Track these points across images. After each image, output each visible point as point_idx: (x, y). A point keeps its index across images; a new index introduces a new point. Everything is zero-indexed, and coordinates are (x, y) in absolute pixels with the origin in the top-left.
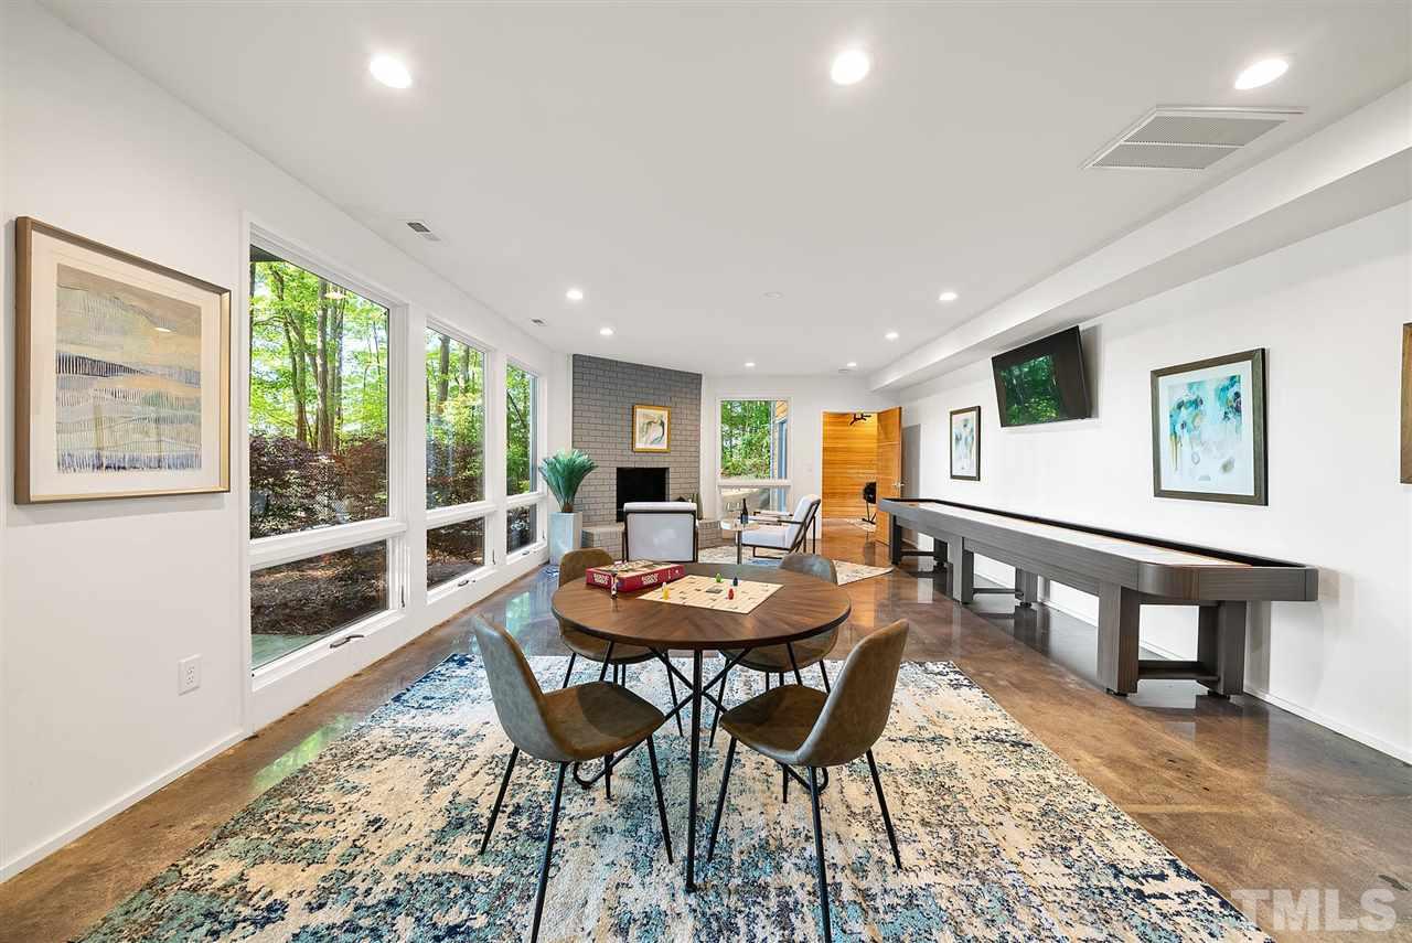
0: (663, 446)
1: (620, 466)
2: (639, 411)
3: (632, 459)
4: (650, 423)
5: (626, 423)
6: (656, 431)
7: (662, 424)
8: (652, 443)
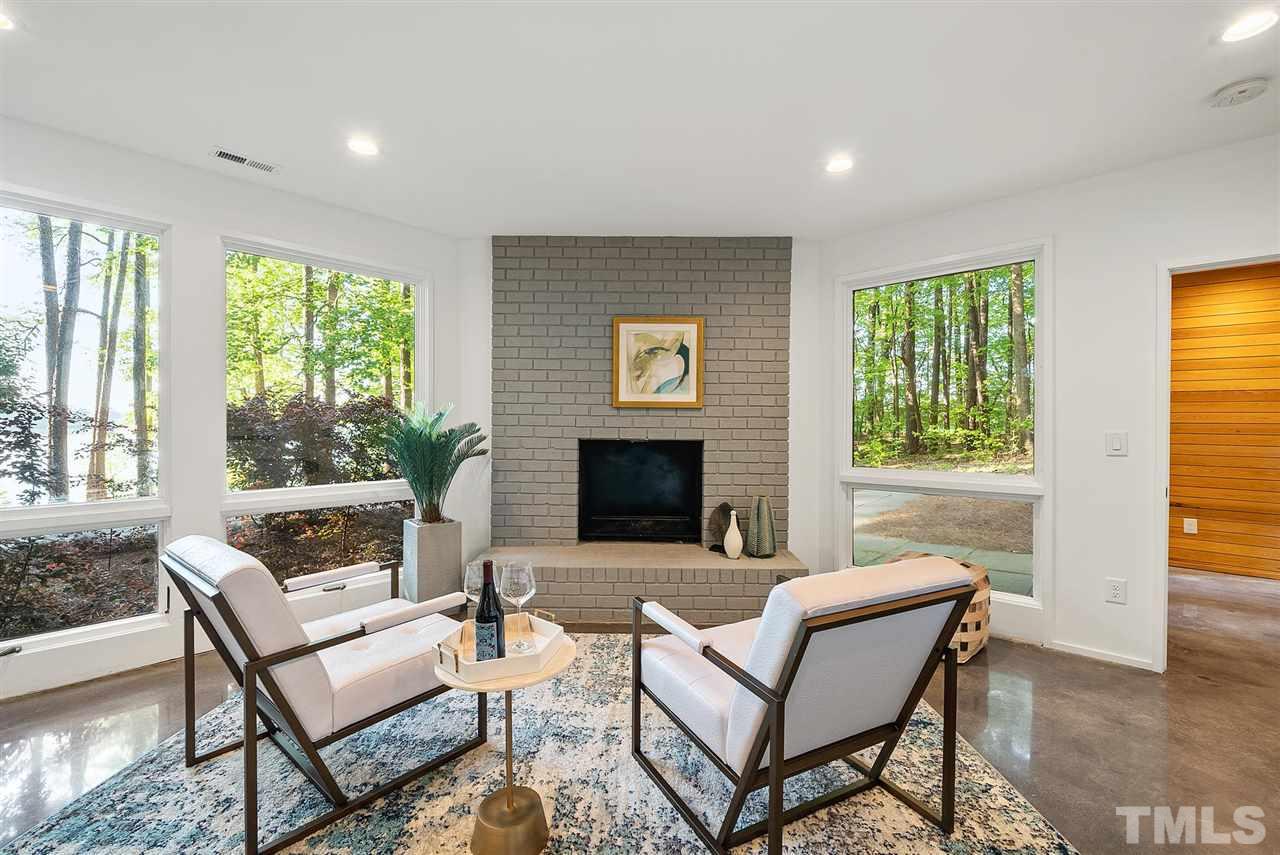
0: (689, 396)
1: (587, 436)
2: (625, 329)
3: (615, 422)
4: (652, 352)
5: (599, 354)
6: (668, 367)
7: (683, 351)
8: (658, 390)
